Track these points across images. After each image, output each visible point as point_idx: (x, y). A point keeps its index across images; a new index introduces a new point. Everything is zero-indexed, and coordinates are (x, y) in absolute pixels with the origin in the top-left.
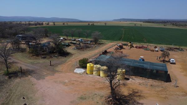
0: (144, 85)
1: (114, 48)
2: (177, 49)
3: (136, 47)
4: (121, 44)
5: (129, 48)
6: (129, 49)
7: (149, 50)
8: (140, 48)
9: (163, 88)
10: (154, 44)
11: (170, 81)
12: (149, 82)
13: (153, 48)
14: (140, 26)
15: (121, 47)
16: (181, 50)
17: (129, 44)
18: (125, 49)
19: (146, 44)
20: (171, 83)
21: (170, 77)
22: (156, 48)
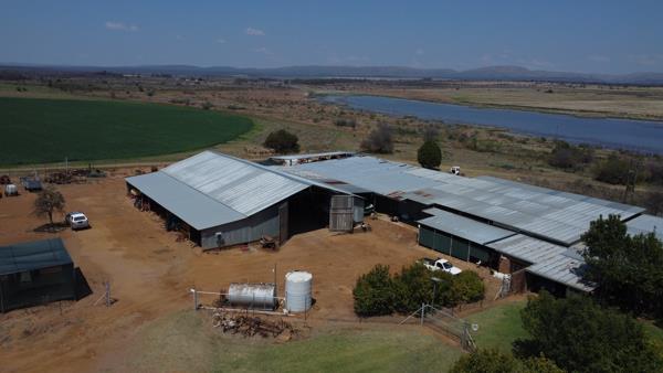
9: (70, 326)
16: (96, 176)
21: (85, 279)
22: (9, 183)
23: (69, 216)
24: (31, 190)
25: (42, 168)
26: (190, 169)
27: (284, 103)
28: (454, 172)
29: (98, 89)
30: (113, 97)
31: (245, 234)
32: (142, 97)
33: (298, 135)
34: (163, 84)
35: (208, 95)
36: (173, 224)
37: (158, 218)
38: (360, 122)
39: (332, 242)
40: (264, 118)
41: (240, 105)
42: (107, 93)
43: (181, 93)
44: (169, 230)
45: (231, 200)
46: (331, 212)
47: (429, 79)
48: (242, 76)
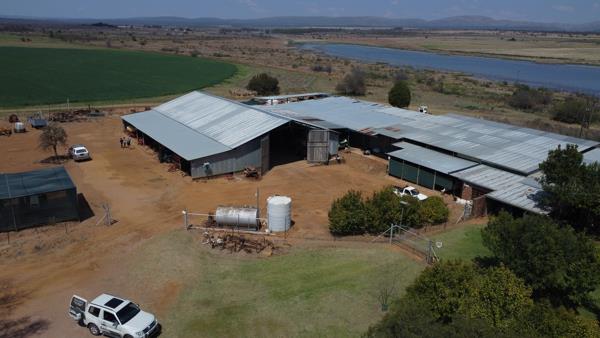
2: (82, 112)
9: (76, 243)
12: (25, 242)
13: (3, 124)
16: (95, 115)
21: (87, 203)
23: (72, 149)
24: (37, 127)
25: (47, 108)
26: (180, 107)
27: (265, 51)
28: (422, 111)
29: (95, 39)
30: (109, 46)
31: (231, 164)
32: (136, 46)
33: (278, 79)
34: (154, 34)
35: (195, 44)
36: (166, 156)
37: (152, 151)
38: (335, 67)
39: (309, 173)
40: (246, 65)
41: (225, 53)
42: (104, 43)
43: (171, 42)
44: (162, 161)
45: (218, 135)
46: (309, 145)
47: (399, 28)
48: (227, 27)
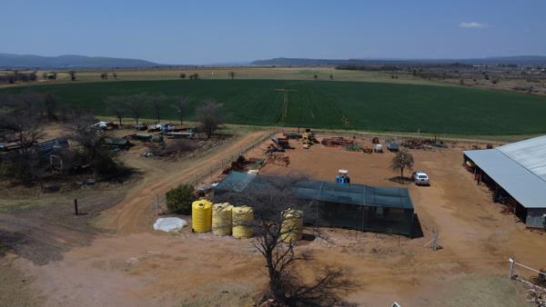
0: (354, 250)
1: (264, 146)
2: (428, 142)
3: (324, 143)
4: (281, 136)
5: (306, 146)
6: (305, 148)
7: (358, 150)
8: (334, 144)
9: (404, 256)
10: (372, 130)
11: (420, 235)
12: (367, 243)
13: (368, 144)
14: (328, 79)
15: (283, 145)
16: (439, 146)
17: (305, 135)
18: (294, 148)
19: (349, 131)
20: (422, 238)
21: (419, 224)
22: (378, 143)
24: (391, 150)
25: (401, 135)
29: (451, 77)
30: (462, 83)
32: (488, 84)
34: (508, 73)
36: (500, 197)
37: (487, 189)
42: (457, 81)
43: (525, 81)
44: (496, 201)
